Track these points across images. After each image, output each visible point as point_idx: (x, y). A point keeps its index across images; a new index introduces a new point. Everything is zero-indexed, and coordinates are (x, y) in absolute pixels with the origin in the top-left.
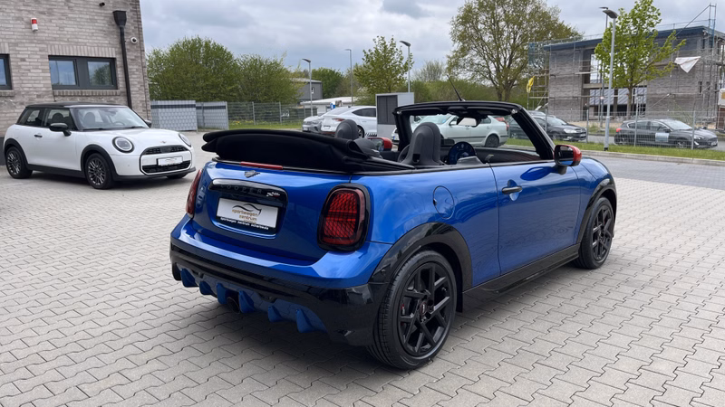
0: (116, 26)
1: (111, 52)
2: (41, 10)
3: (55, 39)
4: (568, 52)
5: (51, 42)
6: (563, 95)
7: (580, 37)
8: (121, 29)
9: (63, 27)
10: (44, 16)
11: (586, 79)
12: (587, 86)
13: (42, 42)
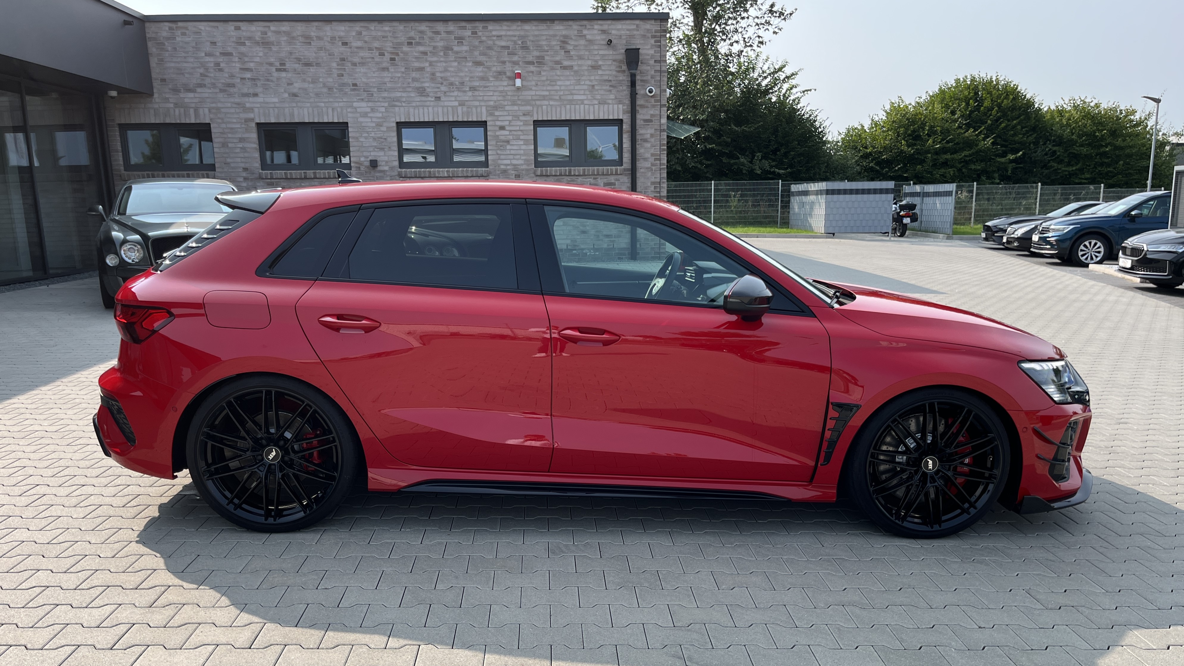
0: (627, 72)
1: (617, 110)
2: (530, 59)
3: (544, 98)
5: (538, 103)
8: (633, 77)
9: (555, 81)
10: (532, 68)
13: (527, 103)
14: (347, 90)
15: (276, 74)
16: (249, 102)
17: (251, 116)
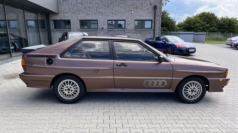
0: (154, 10)
1: (151, 18)
2: (135, 7)
5: (136, 16)
8: (155, 11)
9: (140, 12)
14: (98, 13)
15: (84, 10)
16: (78, 16)
17: (79, 18)
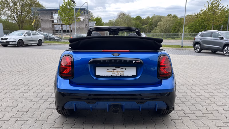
4: (46, 12)
6: (46, 26)
7: (44, 7)
11: (53, 21)
12: (53, 24)
